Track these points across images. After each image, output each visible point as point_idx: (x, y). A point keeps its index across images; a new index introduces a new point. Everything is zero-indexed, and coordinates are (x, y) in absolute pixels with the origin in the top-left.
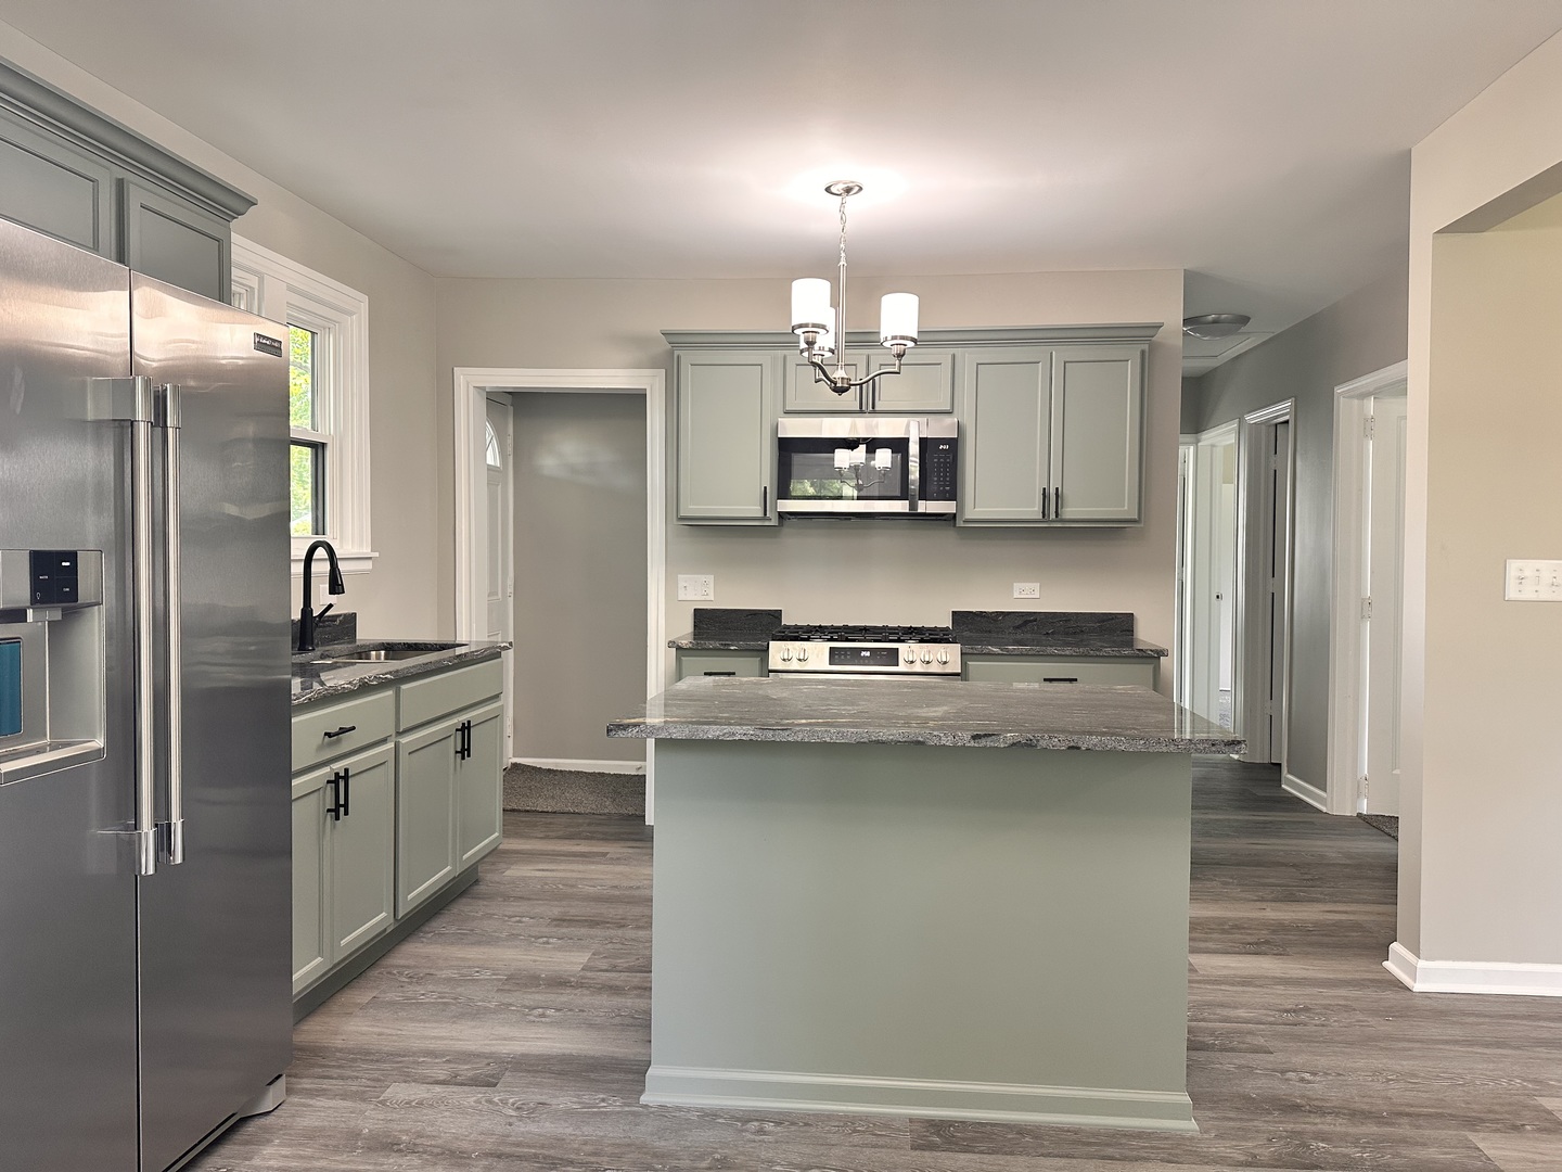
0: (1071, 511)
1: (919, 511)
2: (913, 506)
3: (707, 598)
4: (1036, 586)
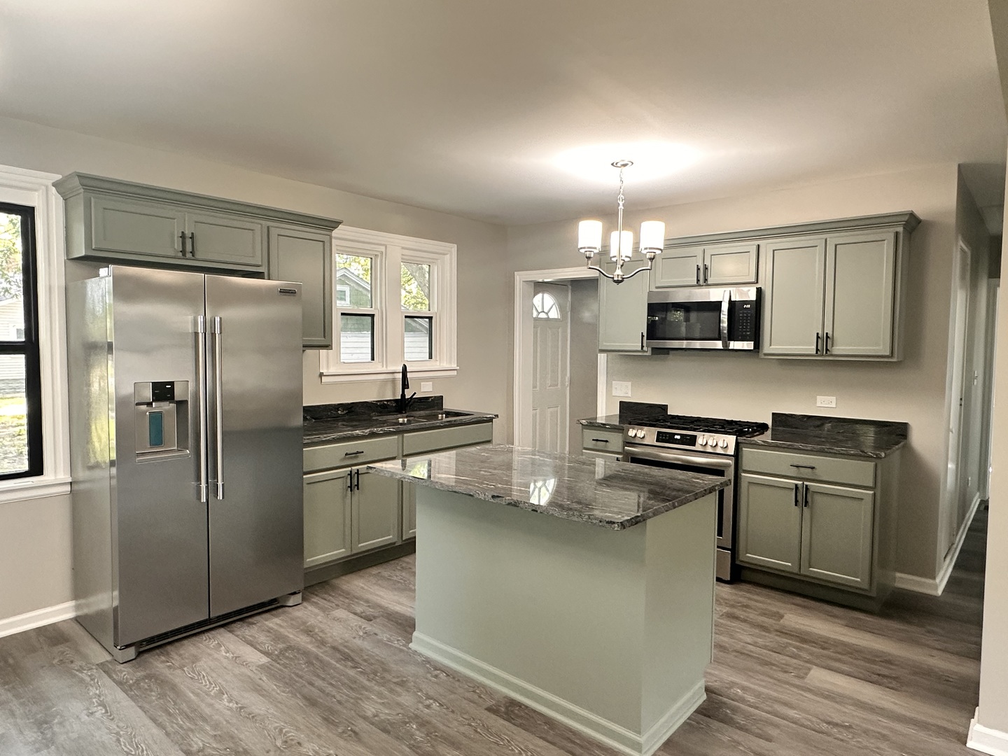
0: (840, 348)
1: (730, 348)
2: (726, 345)
3: (626, 395)
4: (833, 399)
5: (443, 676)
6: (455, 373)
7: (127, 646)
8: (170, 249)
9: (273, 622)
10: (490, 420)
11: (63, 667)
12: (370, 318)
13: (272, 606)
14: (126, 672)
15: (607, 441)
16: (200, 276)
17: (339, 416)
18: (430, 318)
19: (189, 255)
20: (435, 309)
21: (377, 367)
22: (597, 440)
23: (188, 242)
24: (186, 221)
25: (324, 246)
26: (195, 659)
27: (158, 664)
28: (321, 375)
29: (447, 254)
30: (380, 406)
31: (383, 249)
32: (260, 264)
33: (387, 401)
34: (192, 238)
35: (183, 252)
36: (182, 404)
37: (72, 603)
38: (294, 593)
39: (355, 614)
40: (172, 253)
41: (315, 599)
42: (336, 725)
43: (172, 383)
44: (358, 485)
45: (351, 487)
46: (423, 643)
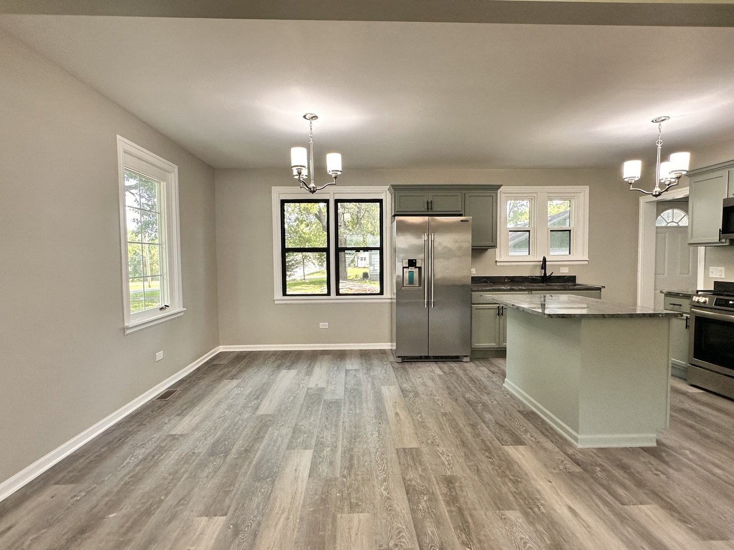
5: (508, 396)
6: (587, 262)
7: (399, 357)
8: (423, 208)
9: (454, 365)
10: (599, 289)
11: (381, 360)
12: (528, 232)
13: (456, 359)
14: (397, 365)
15: (680, 305)
16: (427, 218)
17: (506, 282)
18: (570, 231)
19: (430, 210)
20: (572, 226)
21: (531, 258)
22: (674, 304)
23: (429, 205)
24: (429, 196)
25: (493, 199)
26: (419, 367)
27: (407, 365)
28: (496, 262)
29: (581, 193)
30: (531, 279)
31: (535, 195)
32: (461, 210)
33: (536, 276)
34: (431, 203)
35: (428, 209)
36: (420, 268)
37: (390, 344)
38: (466, 356)
39: (490, 371)
40: (423, 209)
41: (477, 362)
42: (451, 395)
43: (415, 260)
44: (502, 314)
45: (498, 314)
46: (509, 384)
